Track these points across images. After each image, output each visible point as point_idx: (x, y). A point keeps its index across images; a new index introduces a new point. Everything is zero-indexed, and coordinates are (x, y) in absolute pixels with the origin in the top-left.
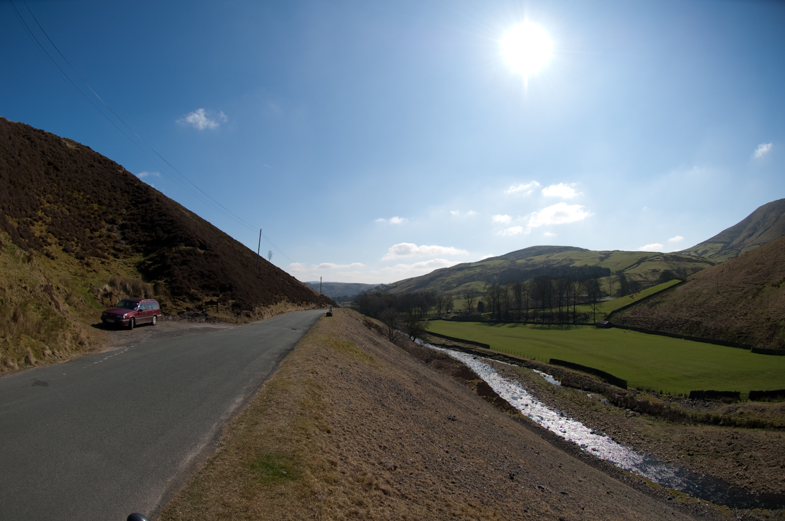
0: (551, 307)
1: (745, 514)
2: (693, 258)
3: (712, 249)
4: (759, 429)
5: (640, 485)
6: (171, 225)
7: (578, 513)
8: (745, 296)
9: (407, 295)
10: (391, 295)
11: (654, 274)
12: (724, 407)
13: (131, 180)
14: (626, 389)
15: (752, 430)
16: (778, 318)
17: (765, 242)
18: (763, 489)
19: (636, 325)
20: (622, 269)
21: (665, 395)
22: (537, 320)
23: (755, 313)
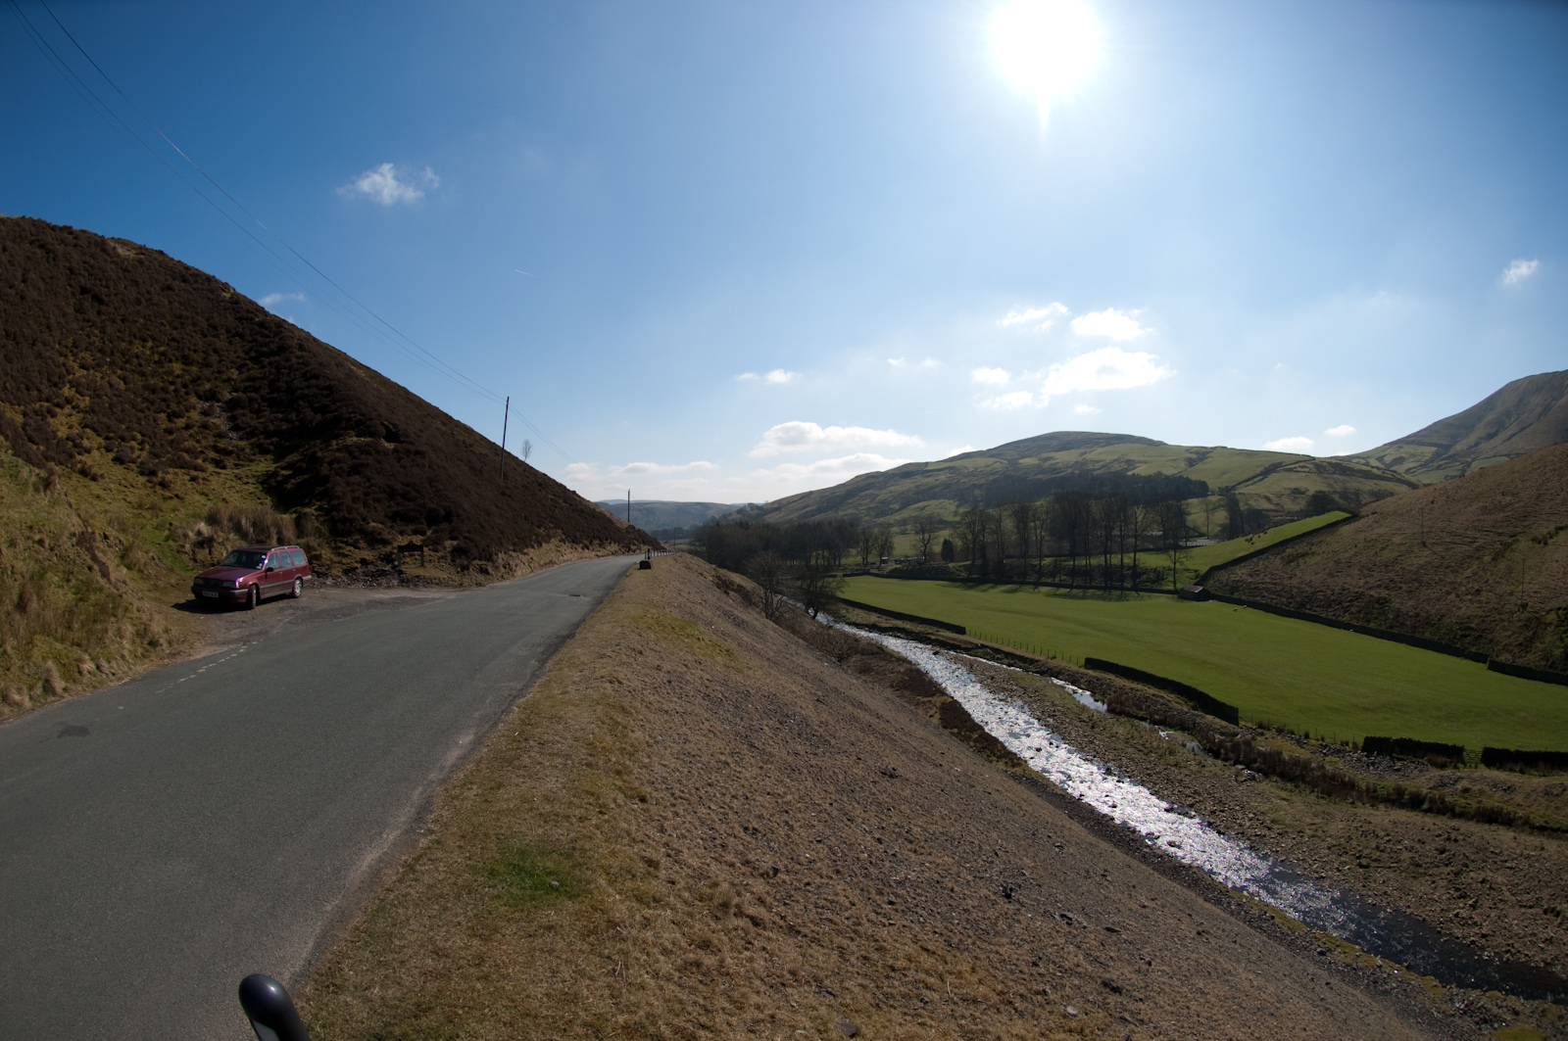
0: (1088, 554)
1: (1471, 998)
2: (1375, 471)
3: (1413, 455)
4: (1501, 827)
5: (1263, 921)
6: (327, 396)
7: (1139, 971)
8: (1477, 555)
9: (800, 525)
10: (768, 526)
11: (1296, 498)
13: (248, 311)
14: (1237, 724)
15: (1487, 826)
16: (1543, 606)
17: (1521, 452)
18: (1508, 951)
19: (1258, 598)
20: (1232, 485)
21: (1313, 742)
22: (1060, 580)
23: (1497, 592)
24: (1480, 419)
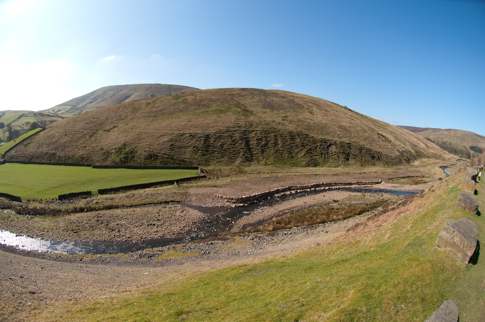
1: (139, 253)
2: (51, 114)
3: (64, 109)
8: (84, 136)
11: (27, 125)
12: (83, 201)
14: (22, 202)
15: (109, 210)
18: (142, 238)
21: (44, 201)
23: (92, 146)
24: (88, 98)
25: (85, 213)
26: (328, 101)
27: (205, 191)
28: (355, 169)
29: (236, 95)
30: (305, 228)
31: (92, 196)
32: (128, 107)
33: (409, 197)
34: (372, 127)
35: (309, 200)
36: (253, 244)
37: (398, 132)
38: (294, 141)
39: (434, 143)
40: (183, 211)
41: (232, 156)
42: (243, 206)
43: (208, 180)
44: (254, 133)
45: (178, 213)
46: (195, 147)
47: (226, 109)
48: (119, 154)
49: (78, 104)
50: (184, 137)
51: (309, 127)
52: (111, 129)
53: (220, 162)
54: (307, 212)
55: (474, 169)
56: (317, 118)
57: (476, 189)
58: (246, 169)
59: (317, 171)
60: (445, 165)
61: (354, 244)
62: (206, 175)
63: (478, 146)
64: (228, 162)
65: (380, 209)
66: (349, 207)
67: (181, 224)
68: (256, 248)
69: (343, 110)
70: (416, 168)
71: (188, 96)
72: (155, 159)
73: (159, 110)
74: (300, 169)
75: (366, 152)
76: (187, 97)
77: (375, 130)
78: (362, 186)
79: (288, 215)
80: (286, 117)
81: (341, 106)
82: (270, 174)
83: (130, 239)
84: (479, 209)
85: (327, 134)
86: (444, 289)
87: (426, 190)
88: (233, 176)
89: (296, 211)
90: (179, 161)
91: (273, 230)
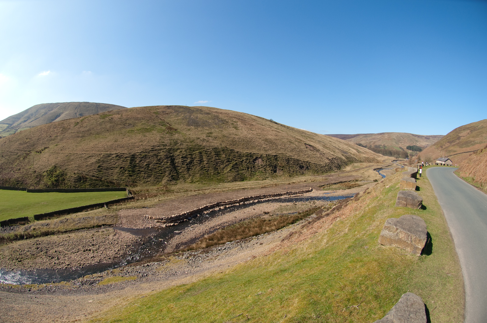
1: (81, 281)
8: (18, 158)
12: (22, 227)
18: (80, 265)
23: (26, 169)
24: (23, 116)
25: (25, 240)
26: (253, 115)
27: (135, 212)
28: (284, 180)
29: (161, 113)
30: (238, 242)
31: (30, 222)
32: (58, 127)
33: (344, 201)
34: (299, 138)
35: (239, 214)
36: (188, 262)
37: (327, 141)
38: (219, 157)
39: (366, 148)
40: (116, 234)
41: (159, 176)
42: (174, 225)
43: (136, 201)
44: (179, 151)
45: (111, 237)
46: (121, 168)
47: (151, 127)
48: (51, 177)
49: (14, 122)
50: (111, 158)
51: (234, 142)
52: (43, 151)
53: (147, 182)
54: (239, 226)
55: (413, 167)
56: (241, 133)
57: (418, 186)
58: (173, 188)
59: (244, 185)
60: (379, 167)
61: (291, 253)
62: (134, 196)
63: (416, 145)
64: (155, 182)
65: (314, 216)
66: (281, 217)
67: (115, 247)
68: (192, 267)
69: (268, 123)
70: (348, 174)
71: (114, 114)
72: (84, 181)
73: (86, 130)
74: (227, 185)
75: (294, 163)
76: (113, 116)
77: (302, 140)
78: (292, 196)
79: (220, 231)
80: (211, 133)
81: (266, 120)
82: (197, 191)
83: (69, 266)
84: (423, 203)
85: (253, 147)
86: (398, 283)
87: (361, 193)
88: (160, 196)
89: (227, 227)
90: (107, 182)
91: (207, 247)
